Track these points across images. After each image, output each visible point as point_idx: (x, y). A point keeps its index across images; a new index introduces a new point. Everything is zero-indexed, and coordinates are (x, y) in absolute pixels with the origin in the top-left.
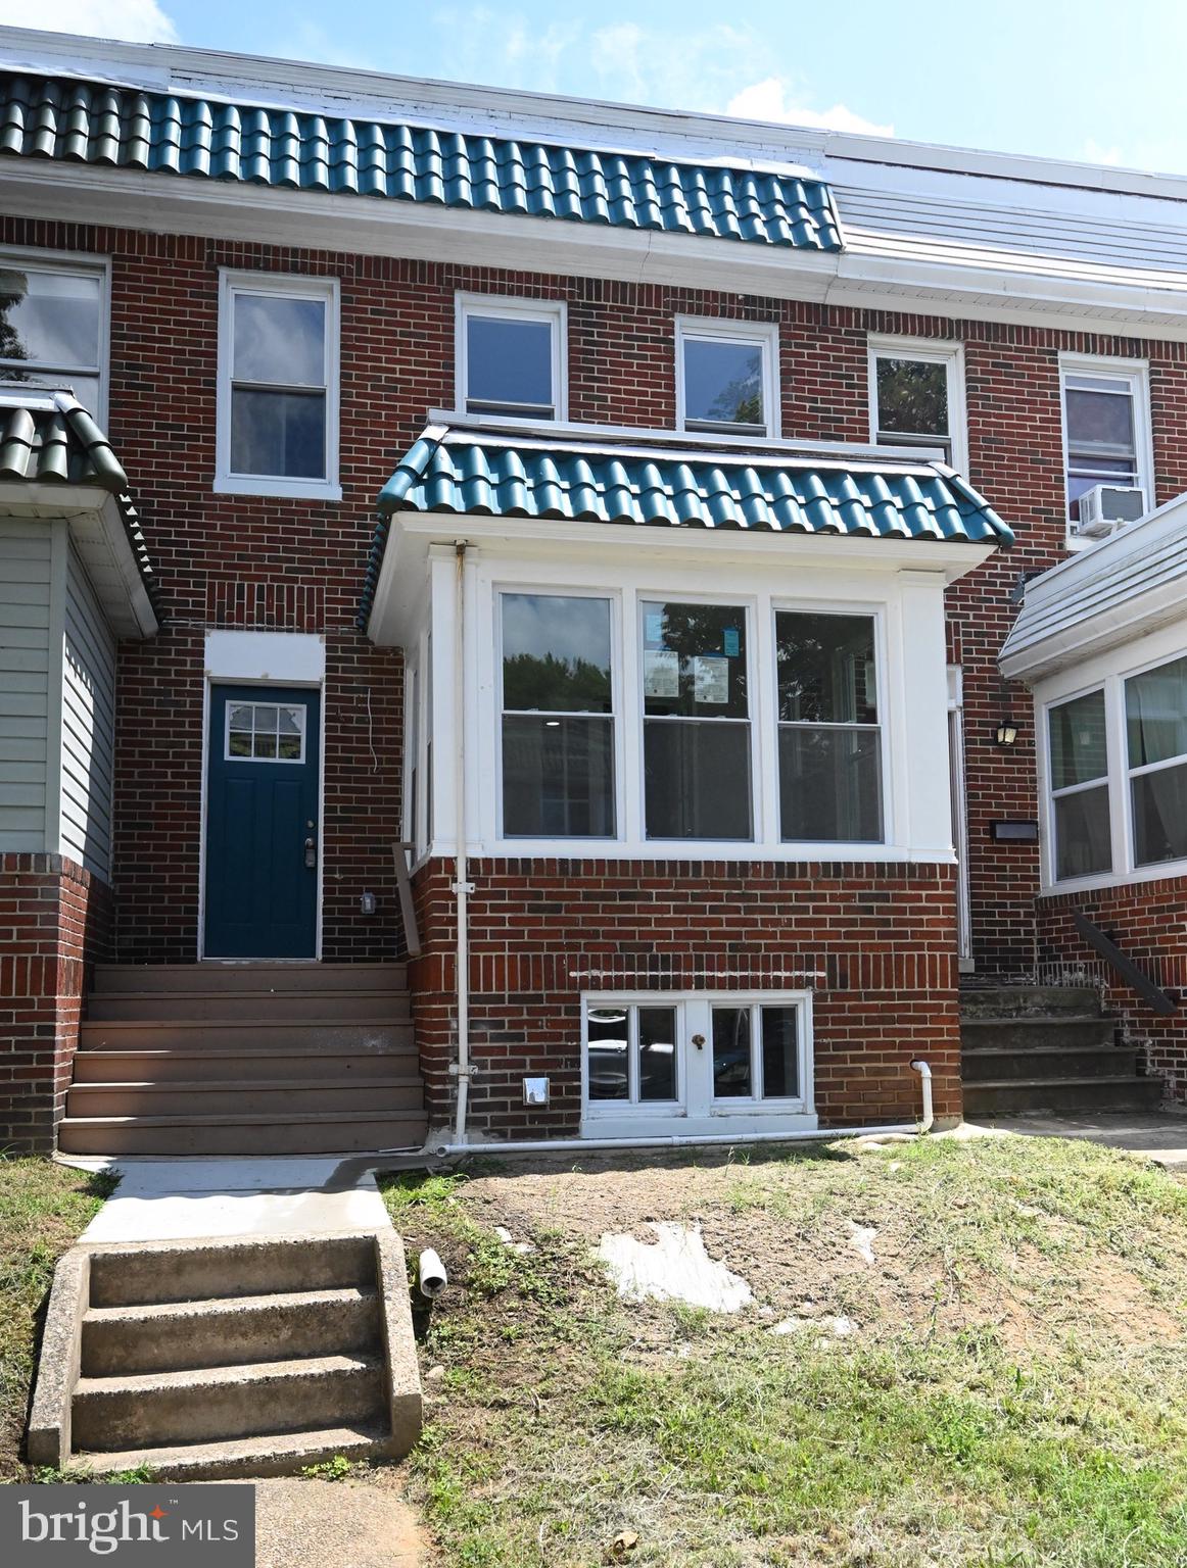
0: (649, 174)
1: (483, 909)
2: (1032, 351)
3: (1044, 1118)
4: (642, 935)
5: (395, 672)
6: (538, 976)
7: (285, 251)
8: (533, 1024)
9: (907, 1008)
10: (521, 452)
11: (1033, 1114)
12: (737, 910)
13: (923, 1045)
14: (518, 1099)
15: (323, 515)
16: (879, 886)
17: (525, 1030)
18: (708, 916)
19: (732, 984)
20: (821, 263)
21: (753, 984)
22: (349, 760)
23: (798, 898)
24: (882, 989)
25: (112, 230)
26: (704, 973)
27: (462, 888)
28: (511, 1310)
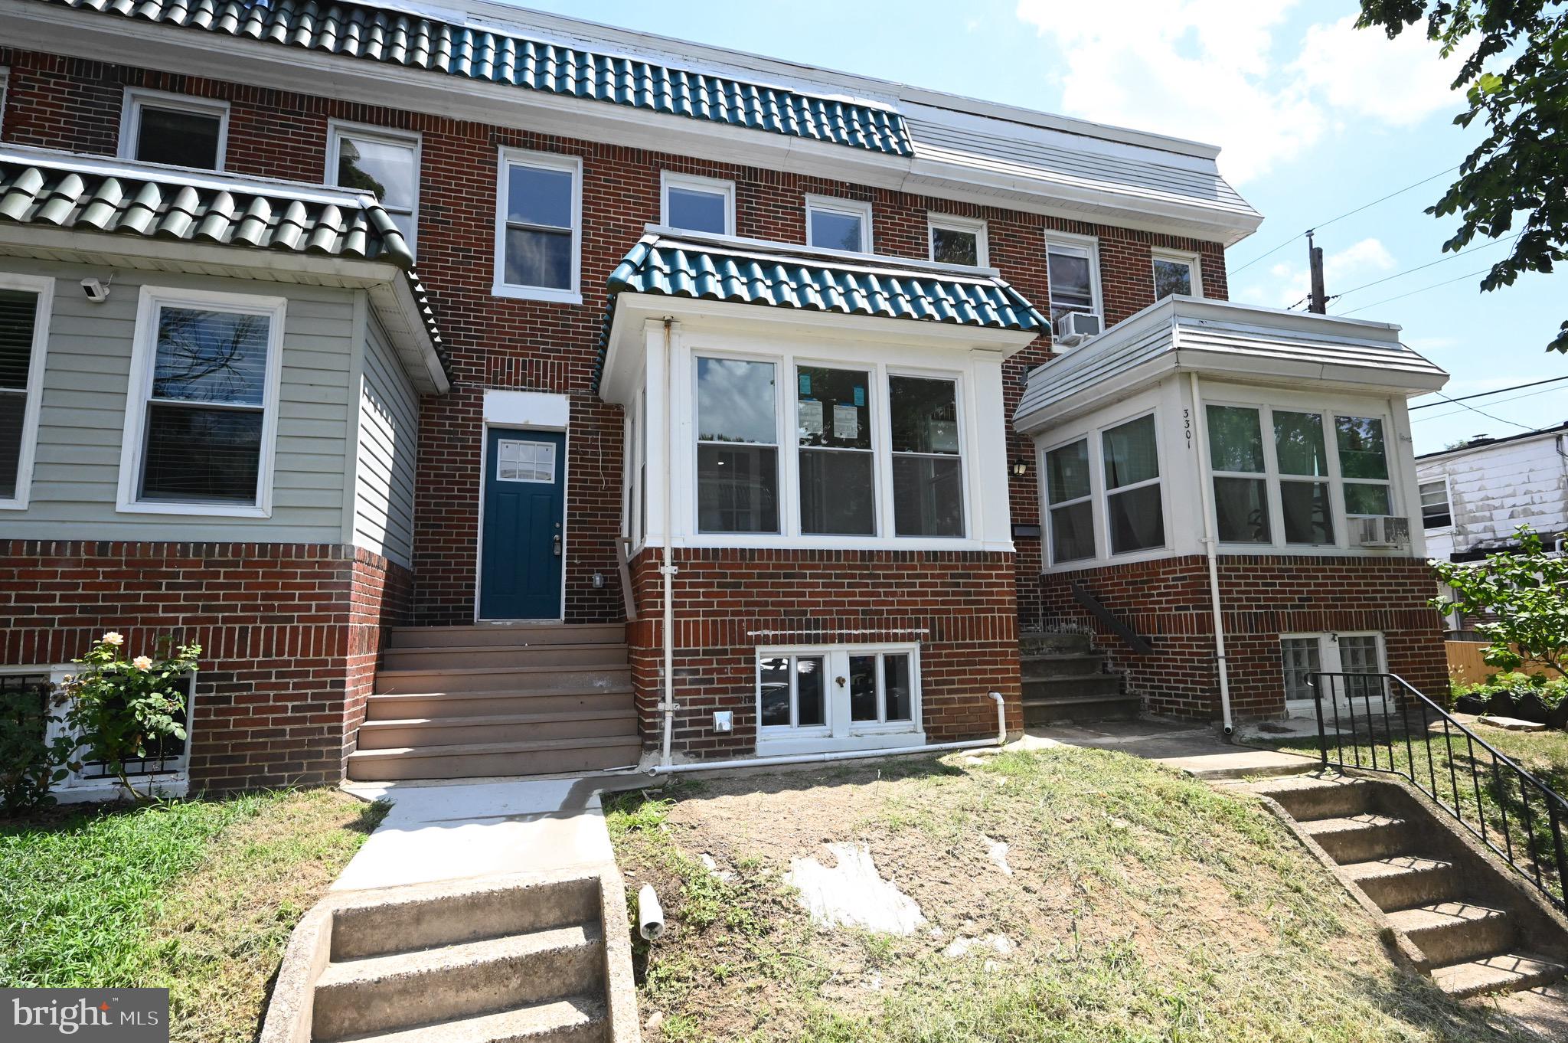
0: (789, 101)
1: (683, 585)
2: (1028, 228)
3: (1067, 727)
4: (800, 604)
5: (618, 421)
6: (724, 635)
7: (545, 137)
8: (720, 671)
9: (984, 654)
10: (711, 256)
11: (1059, 723)
12: (866, 585)
13: (996, 681)
14: (710, 728)
15: (569, 313)
16: (964, 568)
17: (715, 676)
18: (846, 589)
19: (864, 639)
20: (900, 164)
21: (878, 638)
22: (585, 481)
23: (909, 576)
24: (968, 641)
25: (422, 115)
26: (844, 631)
27: (668, 570)
28: (720, 945)
